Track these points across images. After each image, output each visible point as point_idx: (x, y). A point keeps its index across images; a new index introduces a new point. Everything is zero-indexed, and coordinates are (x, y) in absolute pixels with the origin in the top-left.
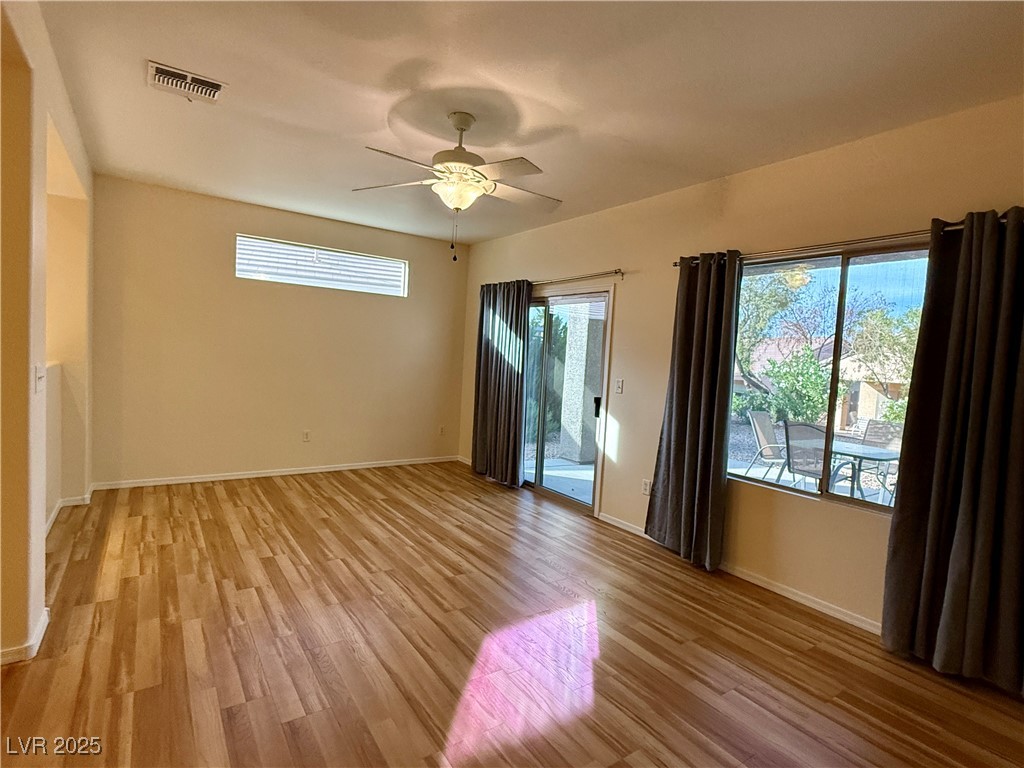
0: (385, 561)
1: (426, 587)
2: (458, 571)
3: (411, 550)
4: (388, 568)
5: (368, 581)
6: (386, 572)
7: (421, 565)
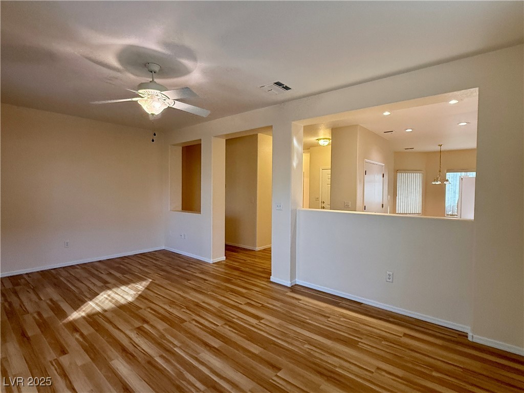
0: (190, 329)
1: (160, 316)
2: (140, 330)
3: (176, 342)
4: (185, 324)
5: (193, 315)
6: (186, 321)
7: (165, 330)
